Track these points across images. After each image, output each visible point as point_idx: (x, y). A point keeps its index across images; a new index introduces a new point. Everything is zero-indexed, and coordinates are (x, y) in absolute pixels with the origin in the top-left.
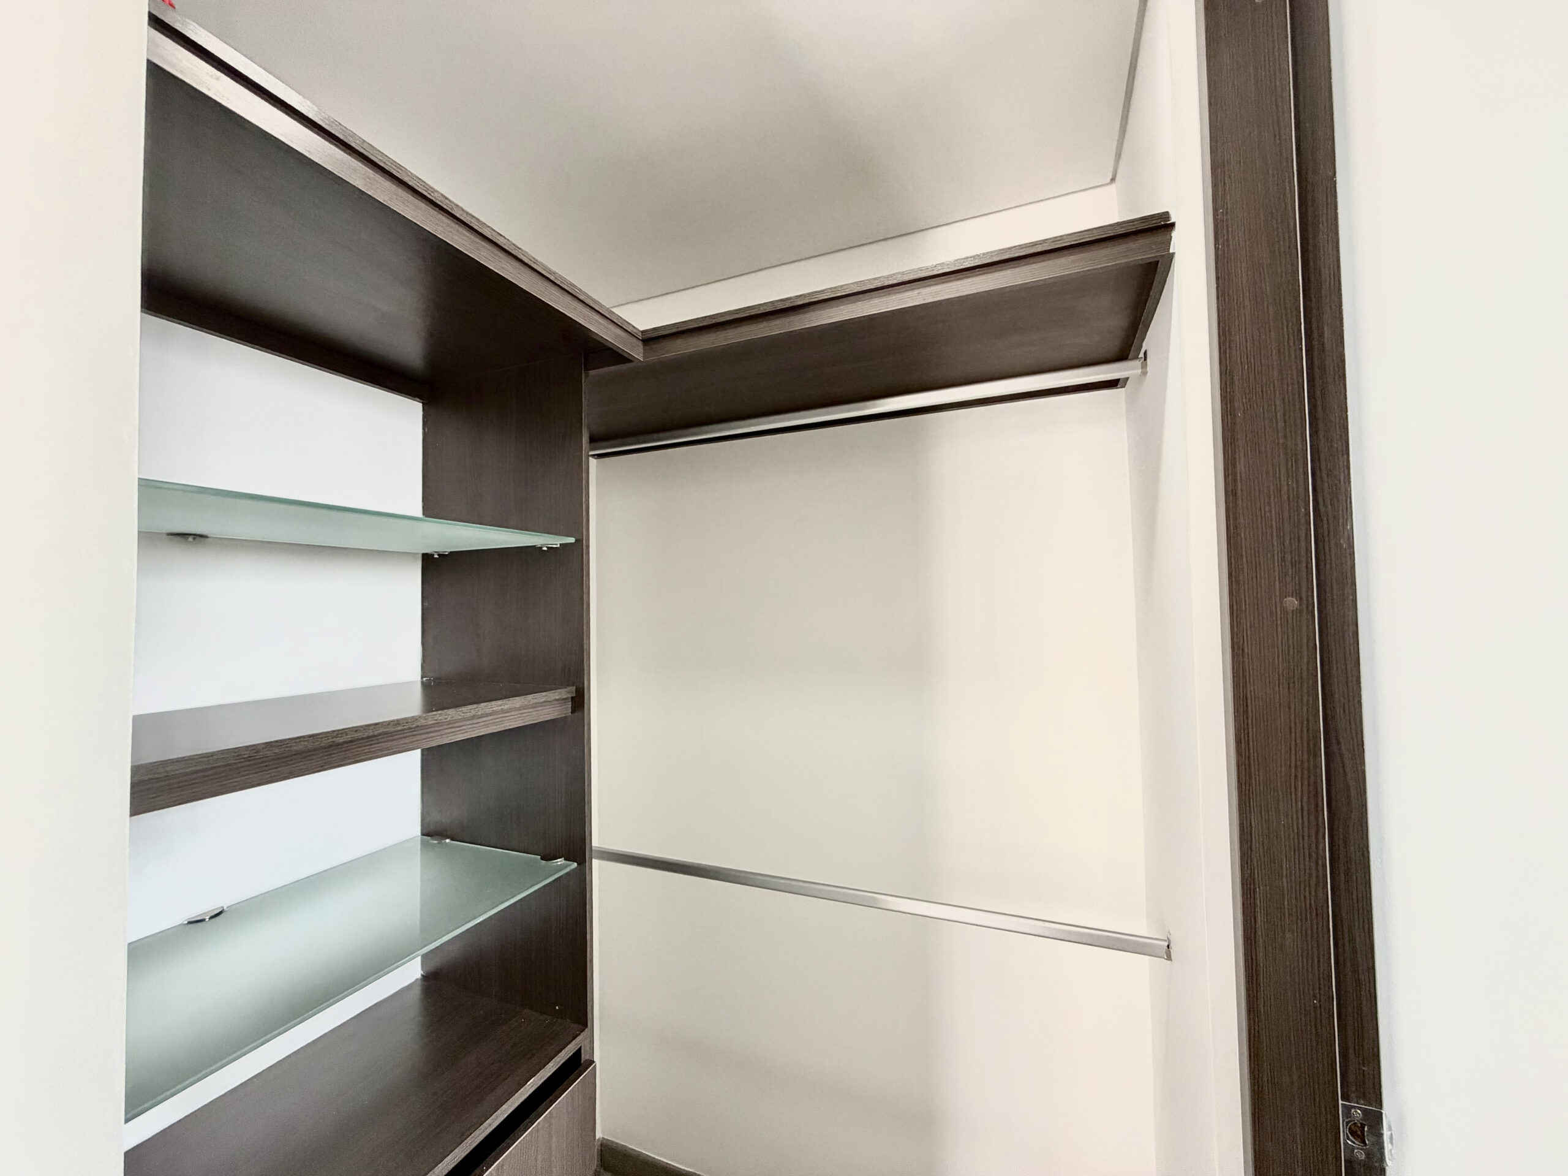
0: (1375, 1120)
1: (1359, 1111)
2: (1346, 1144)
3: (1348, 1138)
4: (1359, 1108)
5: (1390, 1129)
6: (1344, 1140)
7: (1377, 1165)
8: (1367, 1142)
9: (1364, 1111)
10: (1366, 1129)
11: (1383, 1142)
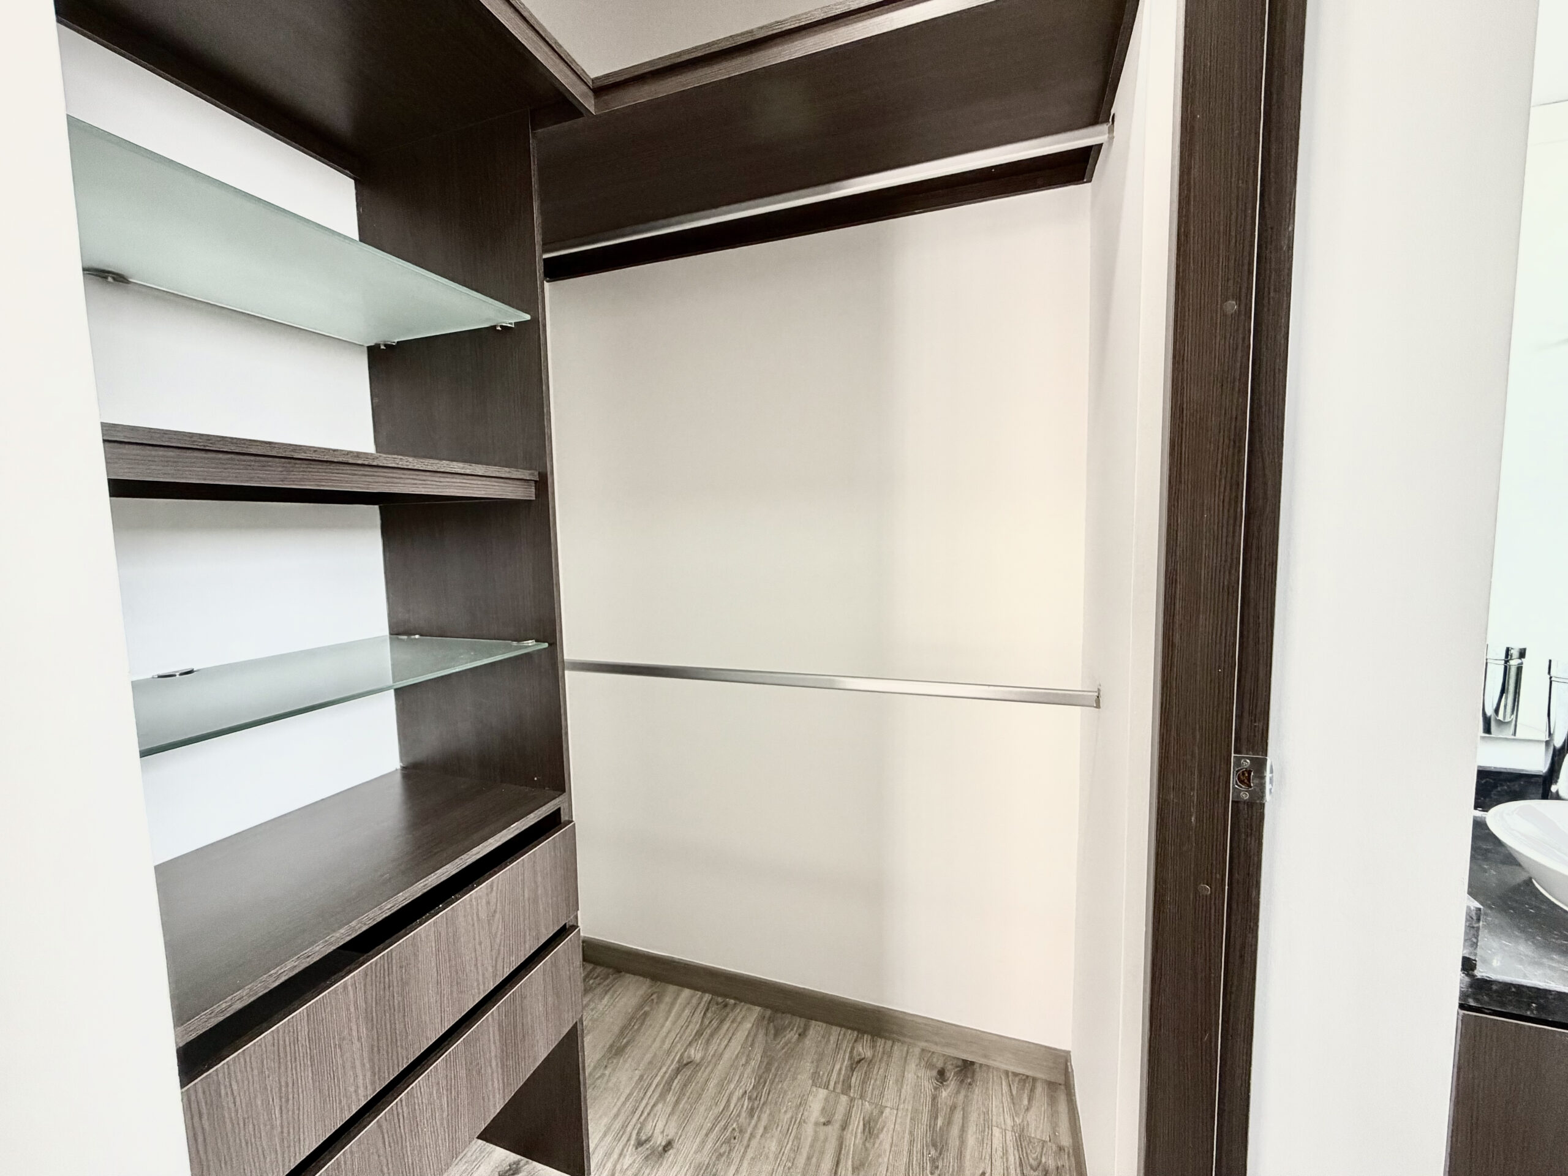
0: (1260, 765)
1: (1248, 761)
2: (1234, 788)
3: (1237, 784)
4: (1248, 758)
5: (1272, 772)
6: (1233, 785)
7: (1258, 801)
8: (1252, 785)
9: (1251, 759)
10: (1252, 774)
11: (1265, 783)
